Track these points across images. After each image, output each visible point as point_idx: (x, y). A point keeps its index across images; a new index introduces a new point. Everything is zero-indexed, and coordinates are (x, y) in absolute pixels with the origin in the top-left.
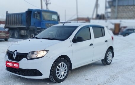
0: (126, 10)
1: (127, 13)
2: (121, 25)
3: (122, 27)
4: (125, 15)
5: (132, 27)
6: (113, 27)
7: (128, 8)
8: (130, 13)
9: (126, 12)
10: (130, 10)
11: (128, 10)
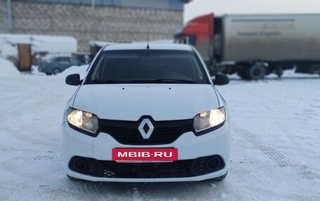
0: (31, 12)
1: (36, 20)
2: (35, 49)
3: (36, 54)
4: (30, 23)
5: (59, 53)
6: (14, 52)
7: (37, 9)
8: (42, 20)
9: (33, 18)
10: (42, 14)
11: (38, 12)
